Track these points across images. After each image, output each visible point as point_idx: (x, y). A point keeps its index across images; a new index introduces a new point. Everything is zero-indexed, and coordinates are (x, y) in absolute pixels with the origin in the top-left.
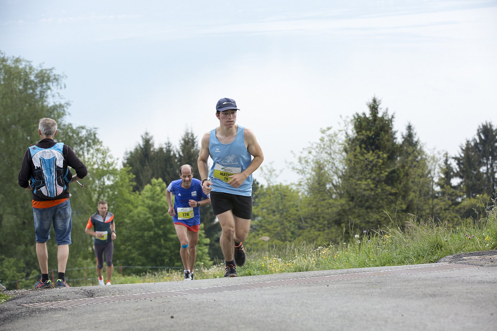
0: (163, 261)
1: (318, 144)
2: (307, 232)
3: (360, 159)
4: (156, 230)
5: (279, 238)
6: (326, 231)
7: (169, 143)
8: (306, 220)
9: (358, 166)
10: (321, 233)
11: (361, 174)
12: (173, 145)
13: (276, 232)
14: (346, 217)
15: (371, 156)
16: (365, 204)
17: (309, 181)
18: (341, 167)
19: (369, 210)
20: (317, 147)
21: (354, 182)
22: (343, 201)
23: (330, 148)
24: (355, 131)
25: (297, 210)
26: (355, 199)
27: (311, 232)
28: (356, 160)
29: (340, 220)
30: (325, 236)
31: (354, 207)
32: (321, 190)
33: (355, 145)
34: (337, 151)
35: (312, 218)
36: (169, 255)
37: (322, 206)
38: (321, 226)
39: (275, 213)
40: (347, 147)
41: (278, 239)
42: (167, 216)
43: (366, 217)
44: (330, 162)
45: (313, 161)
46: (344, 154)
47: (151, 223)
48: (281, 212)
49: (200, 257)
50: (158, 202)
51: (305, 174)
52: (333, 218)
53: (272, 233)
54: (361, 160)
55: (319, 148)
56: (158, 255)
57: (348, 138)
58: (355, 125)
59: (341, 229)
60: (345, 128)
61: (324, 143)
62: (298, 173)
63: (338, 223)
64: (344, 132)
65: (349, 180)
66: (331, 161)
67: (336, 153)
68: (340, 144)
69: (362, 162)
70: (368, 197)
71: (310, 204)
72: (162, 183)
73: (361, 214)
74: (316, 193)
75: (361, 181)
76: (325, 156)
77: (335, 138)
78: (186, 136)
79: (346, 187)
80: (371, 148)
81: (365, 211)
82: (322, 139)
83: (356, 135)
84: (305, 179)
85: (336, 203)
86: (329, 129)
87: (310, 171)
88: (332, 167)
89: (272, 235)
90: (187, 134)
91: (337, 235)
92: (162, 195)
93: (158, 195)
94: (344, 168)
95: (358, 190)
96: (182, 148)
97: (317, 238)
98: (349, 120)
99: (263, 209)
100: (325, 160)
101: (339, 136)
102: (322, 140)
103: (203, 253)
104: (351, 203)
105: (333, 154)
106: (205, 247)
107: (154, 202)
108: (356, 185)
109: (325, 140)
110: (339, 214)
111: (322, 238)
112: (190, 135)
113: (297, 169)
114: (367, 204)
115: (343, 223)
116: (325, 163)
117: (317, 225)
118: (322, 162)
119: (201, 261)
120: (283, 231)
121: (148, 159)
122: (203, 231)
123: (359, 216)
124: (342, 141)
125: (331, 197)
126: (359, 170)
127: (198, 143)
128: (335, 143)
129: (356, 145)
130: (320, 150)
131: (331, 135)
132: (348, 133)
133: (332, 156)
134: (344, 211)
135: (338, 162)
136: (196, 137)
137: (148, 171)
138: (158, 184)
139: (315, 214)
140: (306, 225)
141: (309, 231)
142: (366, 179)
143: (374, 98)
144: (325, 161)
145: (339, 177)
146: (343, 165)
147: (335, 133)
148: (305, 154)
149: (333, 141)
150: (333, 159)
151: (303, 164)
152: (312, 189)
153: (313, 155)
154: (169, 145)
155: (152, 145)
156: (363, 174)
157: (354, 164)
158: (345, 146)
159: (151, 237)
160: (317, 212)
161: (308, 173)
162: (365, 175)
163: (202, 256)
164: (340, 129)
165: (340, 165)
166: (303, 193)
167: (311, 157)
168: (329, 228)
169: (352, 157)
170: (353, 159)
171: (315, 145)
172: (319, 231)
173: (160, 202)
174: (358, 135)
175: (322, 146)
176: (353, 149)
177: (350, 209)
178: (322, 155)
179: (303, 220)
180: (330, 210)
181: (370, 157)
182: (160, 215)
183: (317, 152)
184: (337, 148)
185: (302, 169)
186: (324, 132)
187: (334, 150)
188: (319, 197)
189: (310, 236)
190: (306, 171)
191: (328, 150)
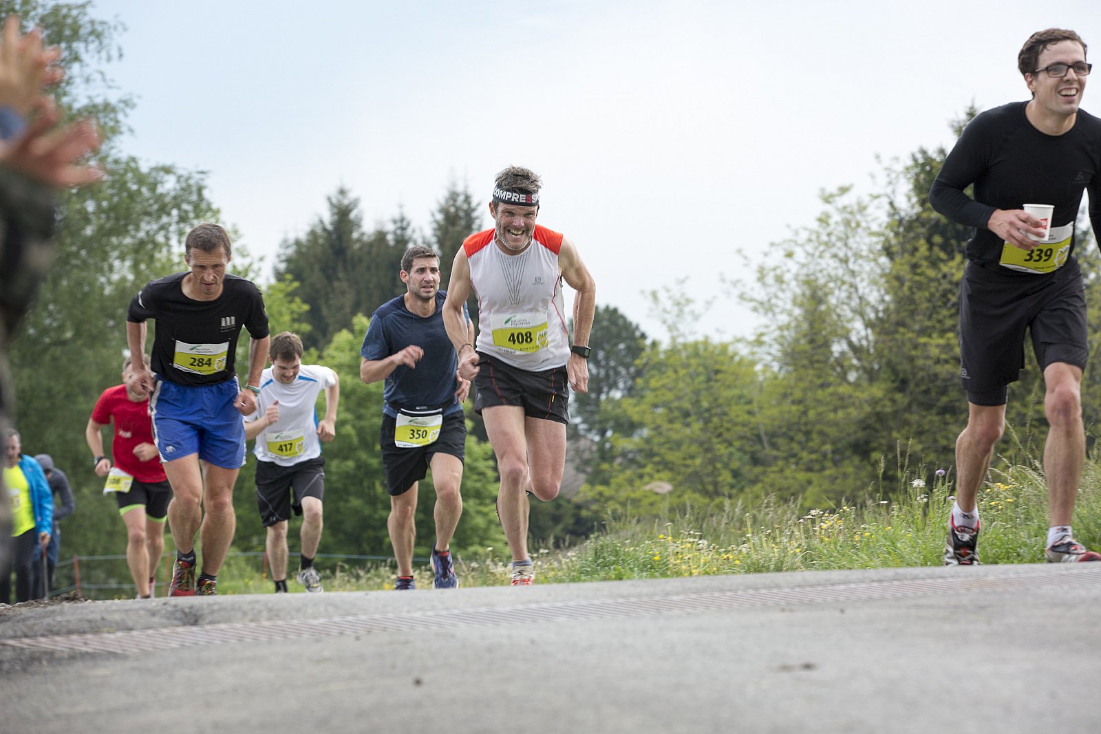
1: (811, 231)
2: (774, 472)
3: (927, 277)
4: (363, 455)
5: (700, 487)
6: (827, 472)
7: (402, 220)
8: (774, 440)
9: (919, 295)
10: (813, 476)
11: (930, 318)
12: (413, 225)
13: (690, 470)
14: (885, 434)
15: (958, 269)
16: (938, 400)
17: (786, 333)
18: (873, 296)
19: (948, 417)
20: (810, 240)
21: (910, 339)
22: (877, 391)
23: (846, 245)
24: (914, 199)
25: (750, 413)
26: (912, 386)
27: (787, 473)
28: (917, 278)
29: (867, 442)
30: (826, 485)
31: (908, 408)
32: (816, 358)
33: (914, 238)
34: (864, 253)
35: (791, 433)
37: (819, 402)
38: (814, 456)
39: (689, 420)
40: (894, 241)
41: (694, 491)
43: (939, 436)
44: (843, 283)
45: (796, 278)
46: (884, 260)
47: (348, 436)
48: (706, 415)
49: (481, 533)
51: (774, 314)
52: (849, 435)
53: (679, 473)
54: (931, 280)
55: (816, 244)
57: (897, 217)
58: (917, 180)
59: (869, 468)
60: (889, 190)
61: (829, 229)
62: (755, 310)
63: (862, 449)
64: (884, 201)
65: (896, 332)
66: (847, 278)
67: (861, 257)
68: (872, 234)
69: (933, 284)
70: (945, 380)
71: (785, 396)
73: (926, 427)
74: (804, 367)
75: (930, 336)
76: (829, 265)
77: (859, 217)
78: (451, 202)
79: (886, 352)
80: (959, 245)
81: (936, 418)
82: (823, 217)
83: (918, 209)
84: (773, 327)
85: (858, 394)
86: (844, 190)
87: (789, 306)
88: (849, 297)
89: (680, 478)
90: (453, 196)
91: (859, 483)
94: (883, 301)
95: (920, 362)
96: (438, 233)
97: (803, 489)
98: (899, 167)
99: (655, 406)
100: (829, 276)
101: (870, 210)
102: (824, 220)
103: (490, 522)
104: (898, 396)
105: (852, 259)
108: (915, 347)
109: (832, 221)
110: (864, 425)
111: (817, 489)
112: (461, 198)
113: (752, 300)
114: (944, 399)
115: (874, 450)
116: (831, 285)
117: (804, 454)
118: (822, 281)
119: (482, 544)
120: (710, 468)
121: (345, 261)
123: (920, 433)
124: (880, 225)
125: (843, 377)
126: (924, 305)
127: (482, 221)
128: (860, 230)
129: (917, 237)
130: (816, 248)
131: (849, 209)
132: (897, 204)
133: (851, 266)
134: (880, 417)
135: (865, 284)
136: (478, 205)
137: (343, 293)
139: (798, 423)
140: (774, 453)
141: (781, 471)
142: (943, 332)
143: (972, 108)
144: (831, 278)
145: (869, 324)
146: (879, 291)
147: (859, 204)
148: (777, 258)
149: (853, 225)
150: (853, 273)
151: (770, 286)
152: (792, 356)
153: (798, 263)
154: (402, 224)
155: (357, 224)
156: (935, 316)
157: (910, 288)
158: (887, 240)
159: (347, 475)
160: (804, 420)
161: (782, 312)
162: (939, 321)
163: (486, 530)
164: (875, 192)
165: (871, 291)
166: (767, 366)
167: (792, 266)
168: (836, 463)
169: (905, 271)
170: (908, 276)
171: (804, 236)
172: (809, 469)
174: (925, 210)
175: (824, 238)
176: (909, 247)
177: (895, 414)
178: (823, 263)
179: (765, 439)
180: (840, 414)
181: (954, 271)
182: (373, 415)
183: (808, 254)
184: (865, 244)
185: (765, 299)
186: (831, 200)
187: (857, 249)
188: (810, 378)
189: (785, 483)
190: (778, 306)
191: (839, 249)
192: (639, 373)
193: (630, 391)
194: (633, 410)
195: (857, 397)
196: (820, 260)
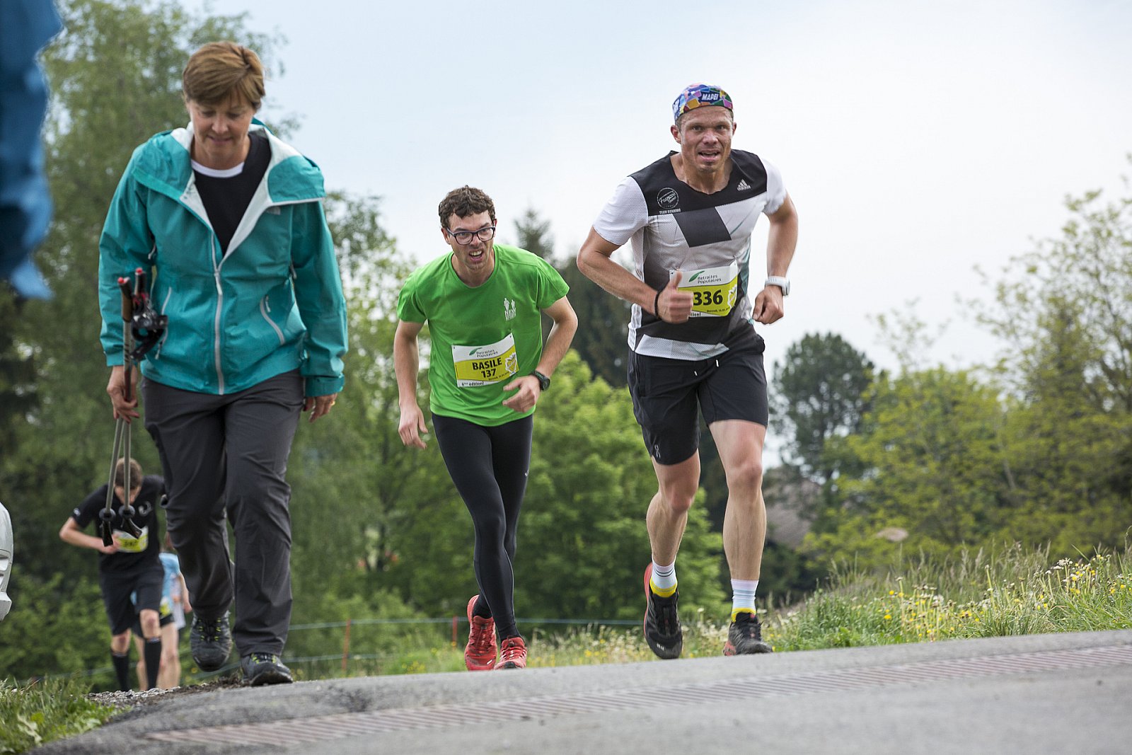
0: (582, 602)
1: (1056, 243)
2: (1022, 514)
4: (561, 507)
5: (938, 532)
6: (1083, 513)
8: (1021, 478)
10: (1068, 518)
13: (926, 514)
17: (1031, 358)
20: (1055, 253)
23: (1096, 257)
25: (993, 448)
27: (1038, 514)
29: (1127, 479)
30: (1082, 527)
32: (1066, 385)
34: (1118, 265)
35: (1041, 470)
36: (602, 583)
37: (1071, 434)
38: (1067, 496)
39: (925, 457)
41: (934, 537)
42: (593, 465)
44: (1095, 299)
45: (1041, 295)
47: (544, 486)
48: (944, 452)
49: (694, 590)
50: (566, 424)
51: (1017, 337)
52: (1106, 470)
53: (914, 518)
55: (1062, 257)
56: (567, 583)
61: (1078, 239)
62: (995, 332)
63: (1122, 486)
66: (1099, 294)
67: (1114, 270)
71: (1032, 428)
72: (579, 365)
74: (1053, 395)
76: (1079, 280)
77: (1110, 225)
82: (1070, 227)
84: (1016, 351)
86: (1092, 196)
87: (1033, 327)
88: (1102, 316)
89: (916, 523)
91: (1119, 524)
92: (577, 400)
93: (565, 401)
97: (1055, 533)
99: (886, 443)
100: (1078, 292)
101: (1123, 217)
102: (1070, 230)
103: (705, 578)
105: (1104, 273)
106: (710, 560)
107: (553, 424)
109: (1080, 231)
110: (1123, 459)
111: (1071, 532)
113: (991, 321)
116: (1081, 302)
117: (1056, 494)
118: (1070, 299)
119: (696, 603)
120: (950, 511)
122: (704, 512)
125: (1098, 406)
128: (1112, 240)
130: (1062, 262)
131: (1098, 217)
133: (1103, 280)
135: (1119, 299)
138: (567, 369)
139: (1047, 459)
140: (1022, 492)
141: (1031, 512)
144: (1080, 295)
145: (1125, 345)
147: (1110, 210)
148: (1018, 274)
149: (1104, 234)
150: (1105, 289)
151: (1011, 305)
152: (1038, 383)
153: (1043, 279)
155: (548, 250)
159: (545, 530)
160: (1054, 454)
161: (1026, 334)
163: (701, 586)
165: (1127, 308)
166: (1011, 396)
167: (1036, 283)
168: (1092, 502)
171: (1048, 248)
172: (1062, 510)
173: (572, 424)
175: (1072, 250)
178: (1071, 278)
179: (1010, 477)
180: (1096, 447)
182: (571, 462)
183: (1054, 269)
184: (1118, 255)
185: (1007, 320)
186: (1078, 207)
187: (1109, 261)
188: (1059, 408)
189: (1035, 527)
190: (1021, 328)
191: (1088, 261)
192: (867, 407)
193: (858, 427)
194: (861, 449)
195: (1114, 428)
196: (1067, 275)
